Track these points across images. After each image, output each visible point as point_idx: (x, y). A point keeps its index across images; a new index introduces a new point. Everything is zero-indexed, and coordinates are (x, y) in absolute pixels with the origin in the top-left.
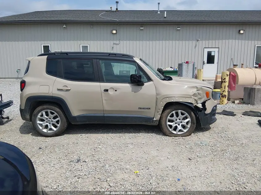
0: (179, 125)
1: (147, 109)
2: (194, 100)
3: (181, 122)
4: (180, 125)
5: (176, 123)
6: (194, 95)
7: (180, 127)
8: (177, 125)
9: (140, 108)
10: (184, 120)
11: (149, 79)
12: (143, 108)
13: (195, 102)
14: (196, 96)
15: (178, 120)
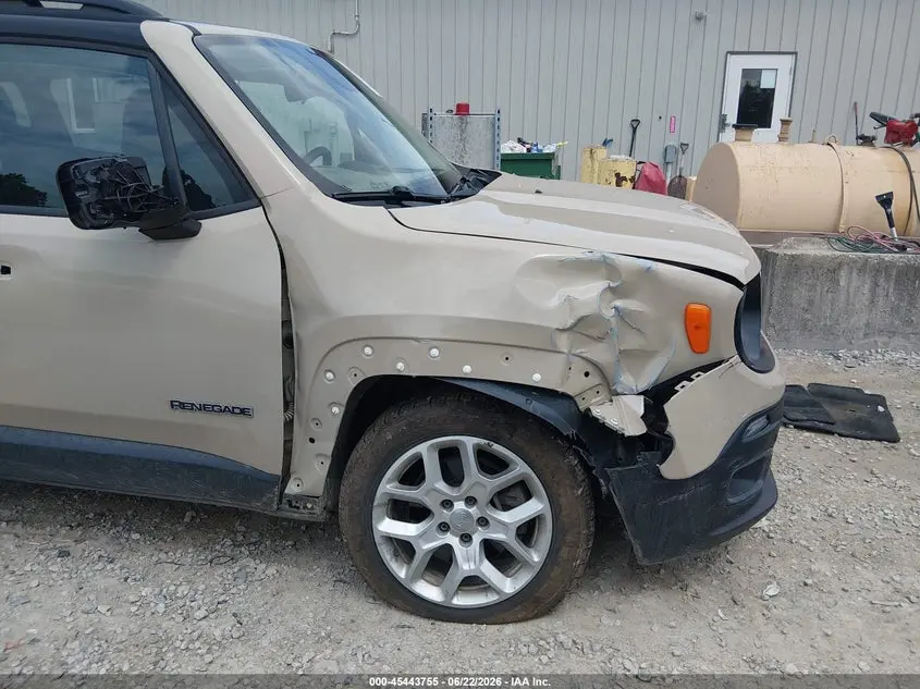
0: (466, 539)
1: (230, 411)
2: (581, 366)
3: (483, 522)
4: (477, 539)
5: (444, 527)
6: (584, 327)
7: (469, 560)
8: (453, 540)
9: (182, 406)
10: (506, 508)
11: (244, 194)
12: (204, 408)
13: (594, 379)
14: (600, 339)
15: (459, 506)
